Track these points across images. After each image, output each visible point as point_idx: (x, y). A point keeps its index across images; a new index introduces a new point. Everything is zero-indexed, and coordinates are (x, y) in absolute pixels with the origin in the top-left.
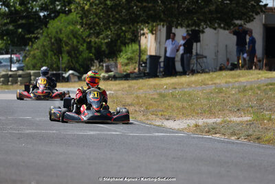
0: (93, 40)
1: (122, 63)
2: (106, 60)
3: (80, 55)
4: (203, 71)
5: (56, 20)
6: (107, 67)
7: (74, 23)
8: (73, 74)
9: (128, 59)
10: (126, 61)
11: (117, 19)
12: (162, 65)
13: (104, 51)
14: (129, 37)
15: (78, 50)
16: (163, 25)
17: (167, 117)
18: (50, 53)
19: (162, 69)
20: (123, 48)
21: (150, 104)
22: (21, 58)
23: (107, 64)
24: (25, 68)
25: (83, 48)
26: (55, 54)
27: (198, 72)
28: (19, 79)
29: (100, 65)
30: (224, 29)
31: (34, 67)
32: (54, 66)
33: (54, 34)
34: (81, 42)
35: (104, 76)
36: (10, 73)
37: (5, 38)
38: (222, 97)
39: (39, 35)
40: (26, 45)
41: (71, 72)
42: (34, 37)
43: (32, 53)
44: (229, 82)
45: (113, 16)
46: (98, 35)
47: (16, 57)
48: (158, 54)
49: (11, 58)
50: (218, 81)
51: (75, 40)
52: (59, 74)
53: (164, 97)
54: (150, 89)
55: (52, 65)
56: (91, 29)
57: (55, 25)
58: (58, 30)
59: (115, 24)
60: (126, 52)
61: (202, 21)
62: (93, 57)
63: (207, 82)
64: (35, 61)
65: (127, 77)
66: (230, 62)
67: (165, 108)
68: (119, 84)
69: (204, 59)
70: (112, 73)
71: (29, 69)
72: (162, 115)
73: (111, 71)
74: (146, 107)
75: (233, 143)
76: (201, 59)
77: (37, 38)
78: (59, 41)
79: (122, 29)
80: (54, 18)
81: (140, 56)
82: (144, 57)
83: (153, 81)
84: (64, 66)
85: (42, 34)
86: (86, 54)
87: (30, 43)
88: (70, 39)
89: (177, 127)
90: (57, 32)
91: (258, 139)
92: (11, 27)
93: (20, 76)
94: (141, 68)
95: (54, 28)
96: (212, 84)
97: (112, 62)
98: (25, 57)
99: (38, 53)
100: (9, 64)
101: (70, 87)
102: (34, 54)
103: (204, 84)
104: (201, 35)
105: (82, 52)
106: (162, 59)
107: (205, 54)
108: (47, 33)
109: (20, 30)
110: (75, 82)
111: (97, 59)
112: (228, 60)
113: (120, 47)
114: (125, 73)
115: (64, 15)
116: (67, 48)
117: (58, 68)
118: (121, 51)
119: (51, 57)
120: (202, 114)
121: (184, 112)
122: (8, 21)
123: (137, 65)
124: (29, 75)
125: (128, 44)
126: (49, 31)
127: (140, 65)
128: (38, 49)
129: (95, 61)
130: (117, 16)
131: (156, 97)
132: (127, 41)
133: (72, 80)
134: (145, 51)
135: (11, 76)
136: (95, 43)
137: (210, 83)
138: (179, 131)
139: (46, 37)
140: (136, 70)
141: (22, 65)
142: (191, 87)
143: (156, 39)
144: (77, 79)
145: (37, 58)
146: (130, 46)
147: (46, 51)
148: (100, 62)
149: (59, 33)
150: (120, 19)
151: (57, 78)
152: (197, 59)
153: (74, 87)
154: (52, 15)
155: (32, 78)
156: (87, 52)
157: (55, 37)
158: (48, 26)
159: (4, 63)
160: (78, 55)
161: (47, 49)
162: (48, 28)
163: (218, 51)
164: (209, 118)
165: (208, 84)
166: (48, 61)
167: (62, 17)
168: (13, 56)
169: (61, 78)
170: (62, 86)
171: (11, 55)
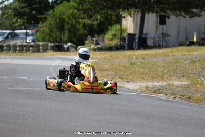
1: (108, 38)
2: (96, 36)
3: (77, 32)
4: (166, 47)
5: (60, 5)
6: (97, 41)
8: (72, 46)
9: (113, 35)
10: (111, 37)
11: (105, 6)
12: (137, 40)
13: (96, 29)
14: (114, 19)
15: (76, 27)
16: (138, 12)
17: (129, 80)
18: (55, 30)
19: (137, 44)
21: (120, 70)
22: (35, 34)
23: (96, 39)
24: (36, 40)
25: (80, 26)
26: (59, 31)
28: (31, 48)
29: (92, 40)
31: (43, 40)
32: (58, 39)
33: (58, 15)
34: (78, 22)
35: (93, 48)
36: (24, 44)
38: (178, 66)
39: (47, 16)
40: (38, 23)
41: (69, 44)
42: (44, 18)
43: (42, 29)
44: (185, 55)
45: (102, 3)
46: (90, 17)
47: (32, 32)
48: (135, 33)
49: (26, 33)
50: (176, 54)
51: (74, 21)
52: (61, 45)
53: (133, 65)
55: (56, 39)
57: (59, 9)
58: (62, 13)
60: (111, 30)
61: (167, 9)
62: (87, 34)
63: (168, 54)
64: (44, 35)
65: (110, 49)
66: (189, 40)
67: (130, 73)
68: (104, 54)
69: (169, 37)
70: (100, 46)
71: (39, 41)
72: (126, 78)
73: (99, 44)
74: (116, 73)
75: (170, 101)
78: (62, 20)
79: (107, 13)
80: (58, 4)
81: (121, 34)
82: (125, 35)
83: (129, 53)
84: (65, 39)
85: (50, 15)
86: (82, 31)
87: (41, 22)
88: (70, 19)
89: (133, 88)
90: (61, 14)
91: (189, 98)
92: (27, 10)
93: (32, 46)
94: (122, 42)
95: (59, 11)
96: (172, 56)
97: (101, 38)
98: (37, 32)
99: (47, 30)
100: (25, 37)
101: (67, 56)
102: (43, 30)
103: (166, 56)
104: (167, 20)
105: (79, 29)
106: (137, 36)
107: (169, 34)
108: (53, 14)
109: (34, 12)
110: (73, 51)
111: (90, 35)
112: (187, 38)
113: (107, 26)
114: (108, 46)
115: (66, 2)
116: (68, 26)
117: (60, 41)
118: (108, 29)
119: (56, 33)
121: (143, 76)
122: (26, 4)
123: (119, 40)
124: (39, 46)
125: (113, 24)
126: (55, 13)
127: (123, 39)
128: (46, 26)
129: (89, 37)
130: (105, 4)
131: (127, 64)
132: (113, 22)
133: (71, 50)
134: (126, 30)
135: (25, 46)
137: (171, 55)
138: (133, 91)
139: (52, 17)
140: (119, 43)
141: (35, 38)
142: (156, 58)
143: (134, 21)
144: (74, 49)
145: (46, 33)
146: (115, 26)
147: (52, 28)
148: (92, 37)
149: (62, 15)
150: (107, 6)
151: (59, 48)
152: (163, 37)
153: (70, 56)
154: (59, 1)
155: (41, 48)
156: (83, 29)
157: (59, 18)
158: (55, 9)
159: (21, 36)
160: (76, 32)
161: (53, 26)
162: (54, 11)
163: (179, 32)
164: (159, 82)
165: (168, 56)
166: (54, 35)
167: (65, 4)
168: (28, 31)
169: (62, 48)
170: (62, 55)
171: (27, 30)
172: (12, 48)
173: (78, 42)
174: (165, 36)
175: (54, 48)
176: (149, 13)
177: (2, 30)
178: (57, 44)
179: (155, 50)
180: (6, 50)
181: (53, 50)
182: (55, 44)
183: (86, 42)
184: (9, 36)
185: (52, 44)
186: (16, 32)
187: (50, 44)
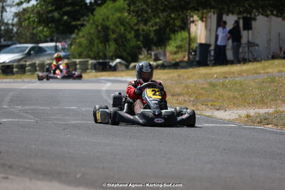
0: (141, 28)
1: (171, 51)
2: (155, 48)
3: (127, 43)
4: (255, 60)
5: (103, 7)
6: (156, 55)
7: (121, 10)
8: (120, 63)
9: (177, 47)
10: (175, 49)
11: (166, 6)
12: (212, 53)
13: (153, 39)
14: (178, 24)
15: (125, 37)
16: (214, 13)
17: (217, 107)
18: (96, 41)
19: (212, 58)
20: (172, 36)
21: (201, 94)
22: (66, 46)
23: (156, 52)
24: (70, 57)
25: (130, 35)
26: (102, 42)
27: (250, 61)
29: (148, 54)
30: (277, 16)
31: (80, 56)
32: (101, 54)
33: (100, 21)
34: (129, 30)
37: (50, 25)
38: (276, 86)
39: (85, 23)
40: (72, 32)
41: (118, 60)
42: (80, 24)
43: (78, 41)
44: (282, 71)
45: (162, 3)
46: (146, 22)
47: (62, 45)
48: (208, 43)
49: (56, 46)
50: (270, 70)
51: (122, 28)
52: (106, 63)
53: (214, 87)
54: (200, 78)
55: (98, 53)
56: (139, 16)
57: (101, 12)
58: (105, 17)
59: (163, 11)
60: (175, 40)
61: (253, 8)
62: (141, 45)
63: (259, 71)
64: (81, 49)
65: (176, 66)
66: (283, 50)
67: (216, 98)
68: (168, 73)
69: (257, 47)
70: (160, 62)
71: (74, 58)
72: (212, 105)
73: (160, 60)
74: (196, 97)
76: (253, 48)
77: (83, 25)
78: (106, 28)
79: (170, 16)
80: (100, 5)
81: (189, 45)
82: (194, 45)
83: (203, 70)
84: (111, 54)
85: (88, 21)
86: (134, 43)
87: (76, 31)
88: (117, 26)
89: (227, 118)
90: (103, 20)
92: (56, 15)
94: (191, 56)
95: (101, 15)
96: (264, 73)
97: (160, 51)
98: (71, 45)
99: (84, 41)
100: (54, 52)
101: (117, 76)
102: (80, 42)
103: (256, 74)
104: (253, 23)
105: (129, 40)
106: (212, 48)
107: (257, 42)
108: (94, 20)
109: (66, 18)
110: (122, 71)
111: (145, 47)
112: (281, 49)
113: (169, 34)
114: (173, 62)
115: (111, 2)
116: (114, 36)
117: (105, 57)
118: (170, 39)
119: (98, 45)
120: (254, 104)
121: (235, 102)
122: (53, 8)
123: (187, 54)
124: (75, 64)
125: (177, 31)
126: (96, 18)
127: (190, 53)
128: (83, 36)
129: (144, 49)
130: (166, 3)
131: (206, 86)
132: (176, 29)
133: (120, 69)
134: (195, 39)
136: (143, 31)
137: (262, 72)
138: (230, 122)
139: (92, 24)
140: (186, 59)
141: (68, 53)
142: (243, 76)
143: (206, 26)
144: (124, 68)
145: (83, 46)
146: (179, 34)
147: (92, 39)
148: (148, 51)
149: (106, 20)
150: (169, 6)
151: (104, 67)
152: (249, 47)
153: (122, 76)
154: (99, 2)
155: (78, 66)
156: (135, 40)
157: (102, 25)
158: (95, 13)
159: (49, 52)
160: (125, 43)
161: (93, 36)
162: (94, 15)
163: (270, 39)
164: (261, 108)
165: (260, 73)
166: (95, 49)
167: (109, 5)
168: (58, 44)
169: (108, 67)
170: (109, 76)
171: (56, 42)
172: (38, 68)
173: (129, 58)
174: (251, 46)
175: (97, 66)
176: (228, 15)
177: (20, 43)
178: (101, 61)
179: (239, 65)
180: (29, 71)
181: (95, 69)
182: (98, 61)
183: (141, 57)
184: (32, 52)
185: (94, 61)
186: (41, 45)
187: (91, 62)
